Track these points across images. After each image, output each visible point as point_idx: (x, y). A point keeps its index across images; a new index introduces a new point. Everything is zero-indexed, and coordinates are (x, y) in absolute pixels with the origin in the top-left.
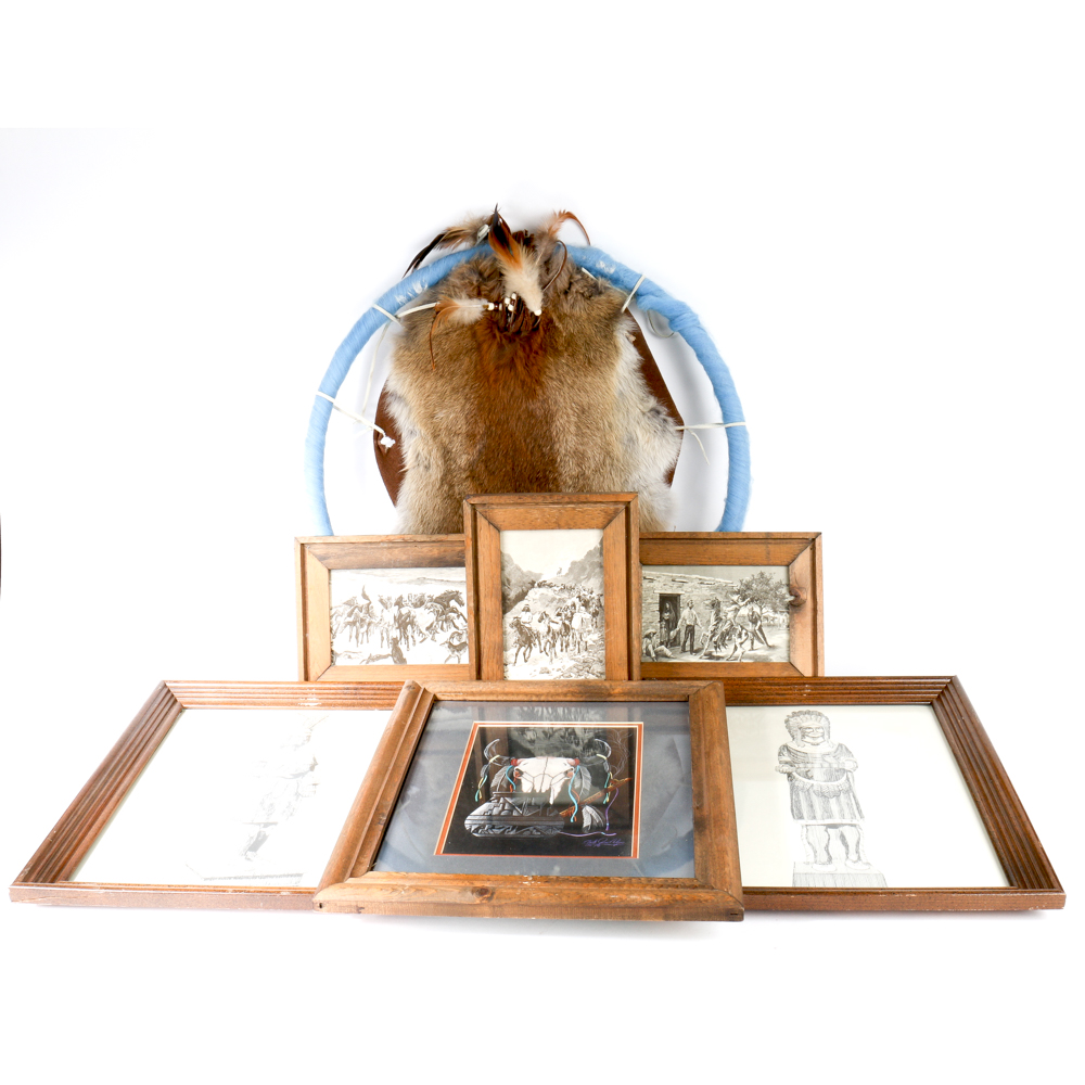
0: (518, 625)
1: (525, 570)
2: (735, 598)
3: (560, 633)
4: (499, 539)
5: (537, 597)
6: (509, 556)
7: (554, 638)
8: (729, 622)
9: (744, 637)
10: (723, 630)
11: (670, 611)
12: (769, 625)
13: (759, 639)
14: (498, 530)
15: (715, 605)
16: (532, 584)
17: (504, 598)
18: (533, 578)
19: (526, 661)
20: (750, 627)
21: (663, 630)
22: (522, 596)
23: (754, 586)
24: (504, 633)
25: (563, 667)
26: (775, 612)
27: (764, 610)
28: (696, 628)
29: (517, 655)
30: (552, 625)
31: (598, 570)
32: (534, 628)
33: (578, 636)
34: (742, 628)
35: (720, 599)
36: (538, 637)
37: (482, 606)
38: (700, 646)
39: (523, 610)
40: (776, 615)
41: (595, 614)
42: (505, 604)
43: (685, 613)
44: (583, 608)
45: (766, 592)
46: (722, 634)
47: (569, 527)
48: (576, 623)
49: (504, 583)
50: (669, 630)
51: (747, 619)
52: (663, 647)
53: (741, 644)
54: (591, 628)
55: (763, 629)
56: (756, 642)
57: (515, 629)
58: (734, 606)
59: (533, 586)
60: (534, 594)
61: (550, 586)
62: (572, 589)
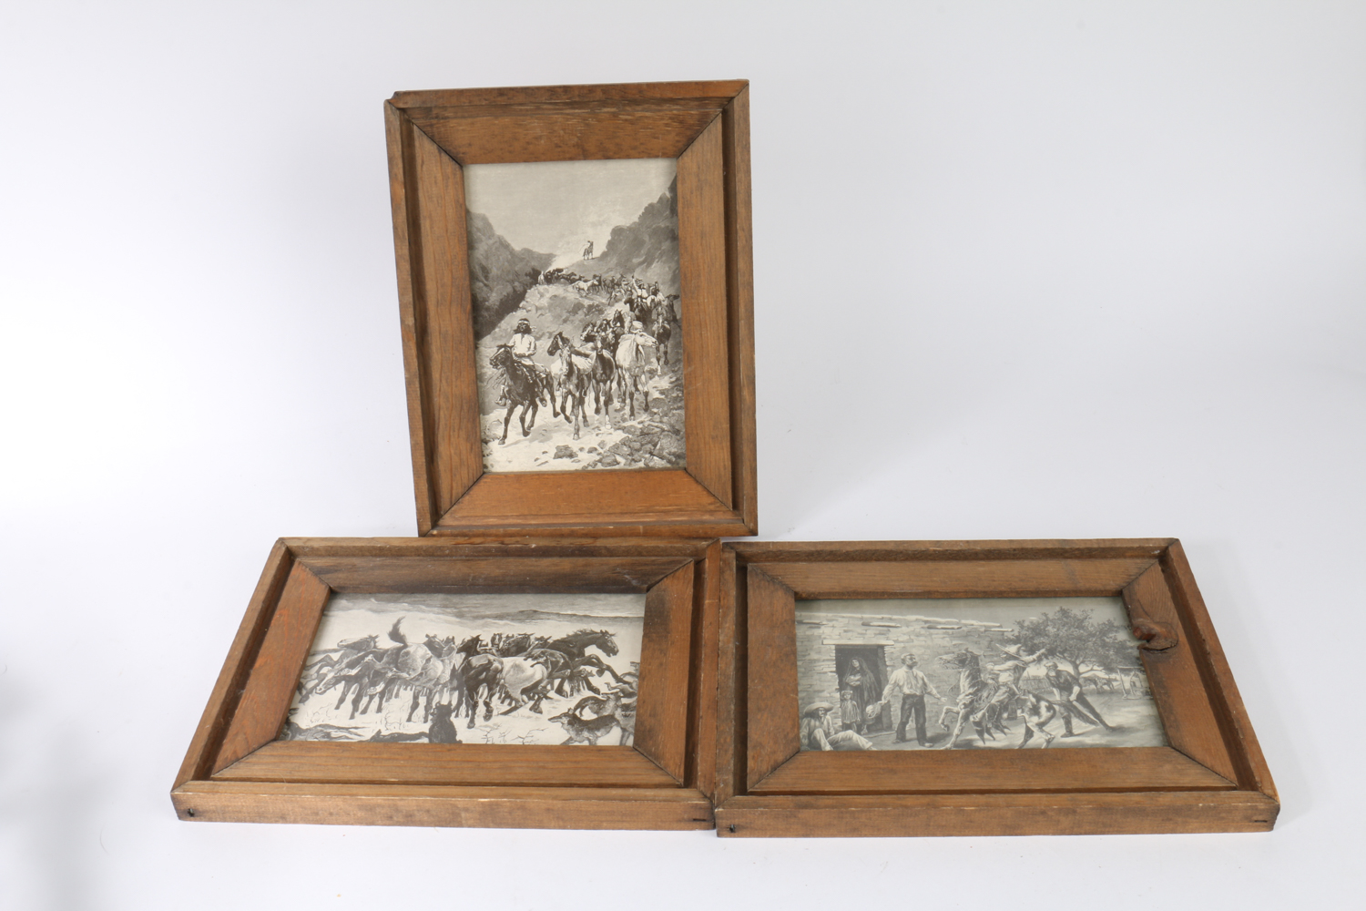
0: (507, 360)
1: (517, 246)
2: (1012, 649)
3: (592, 375)
4: (462, 185)
5: (545, 302)
6: (484, 219)
7: (580, 386)
8: (1003, 689)
9: (1045, 714)
10: (994, 701)
11: (861, 671)
12: (1101, 693)
13: (1081, 716)
14: (460, 162)
15: (967, 661)
16: (533, 277)
17: (476, 306)
18: (534, 264)
19: (526, 433)
20: (1057, 696)
21: (849, 705)
22: (513, 302)
23: (1051, 630)
24: (478, 378)
25: (602, 444)
26: (1109, 669)
27: (1082, 668)
28: (926, 699)
29: (507, 421)
30: (575, 359)
31: (666, 245)
32: (539, 366)
33: (629, 381)
34: (1039, 699)
35: (976, 652)
36: (549, 386)
37: (434, 324)
38: (941, 729)
39: (517, 331)
40: (1113, 676)
41: (663, 337)
42: (480, 320)
43: (898, 675)
44: (638, 324)
45: (1080, 638)
46: (992, 709)
47: (606, 154)
48: (624, 355)
49: (474, 275)
50: (863, 704)
51: (1046, 684)
52: (850, 733)
53: (1041, 725)
54: (655, 365)
55: (1089, 699)
56: (1075, 722)
57: (502, 369)
58: (1010, 664)
59: (535, 282)
60: (539, 296)
61: (570, 279)
62: (614, 285)
